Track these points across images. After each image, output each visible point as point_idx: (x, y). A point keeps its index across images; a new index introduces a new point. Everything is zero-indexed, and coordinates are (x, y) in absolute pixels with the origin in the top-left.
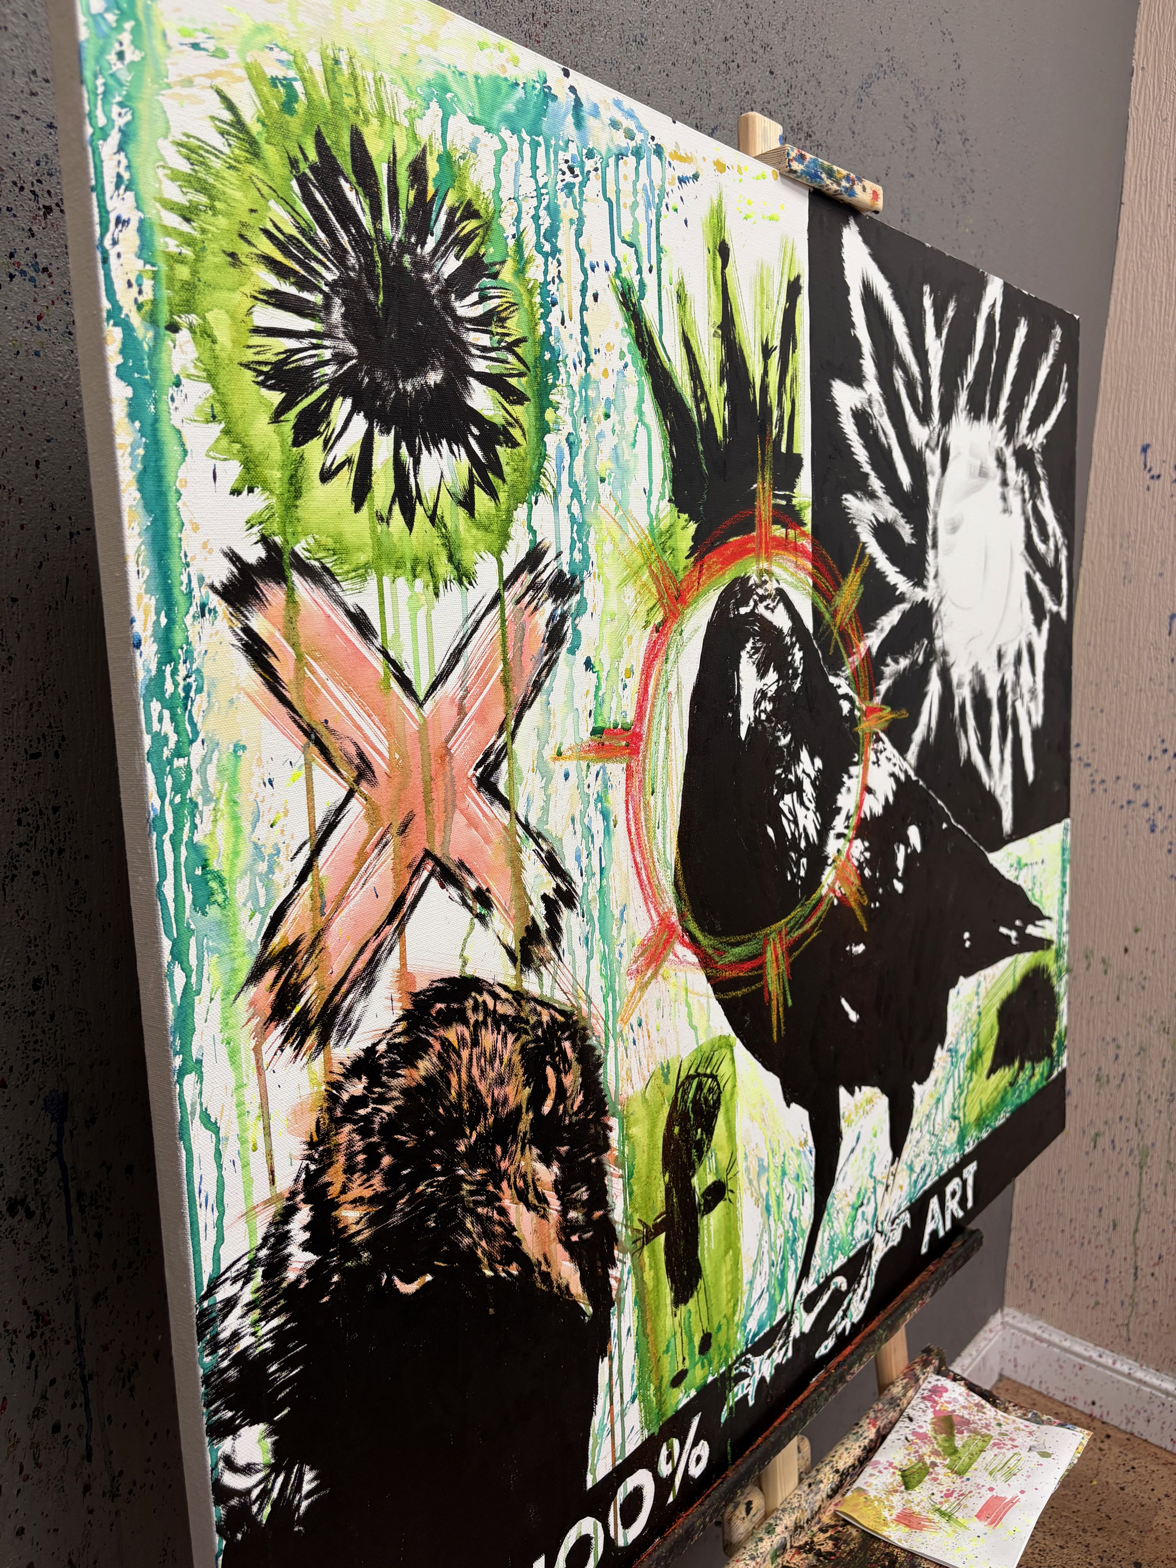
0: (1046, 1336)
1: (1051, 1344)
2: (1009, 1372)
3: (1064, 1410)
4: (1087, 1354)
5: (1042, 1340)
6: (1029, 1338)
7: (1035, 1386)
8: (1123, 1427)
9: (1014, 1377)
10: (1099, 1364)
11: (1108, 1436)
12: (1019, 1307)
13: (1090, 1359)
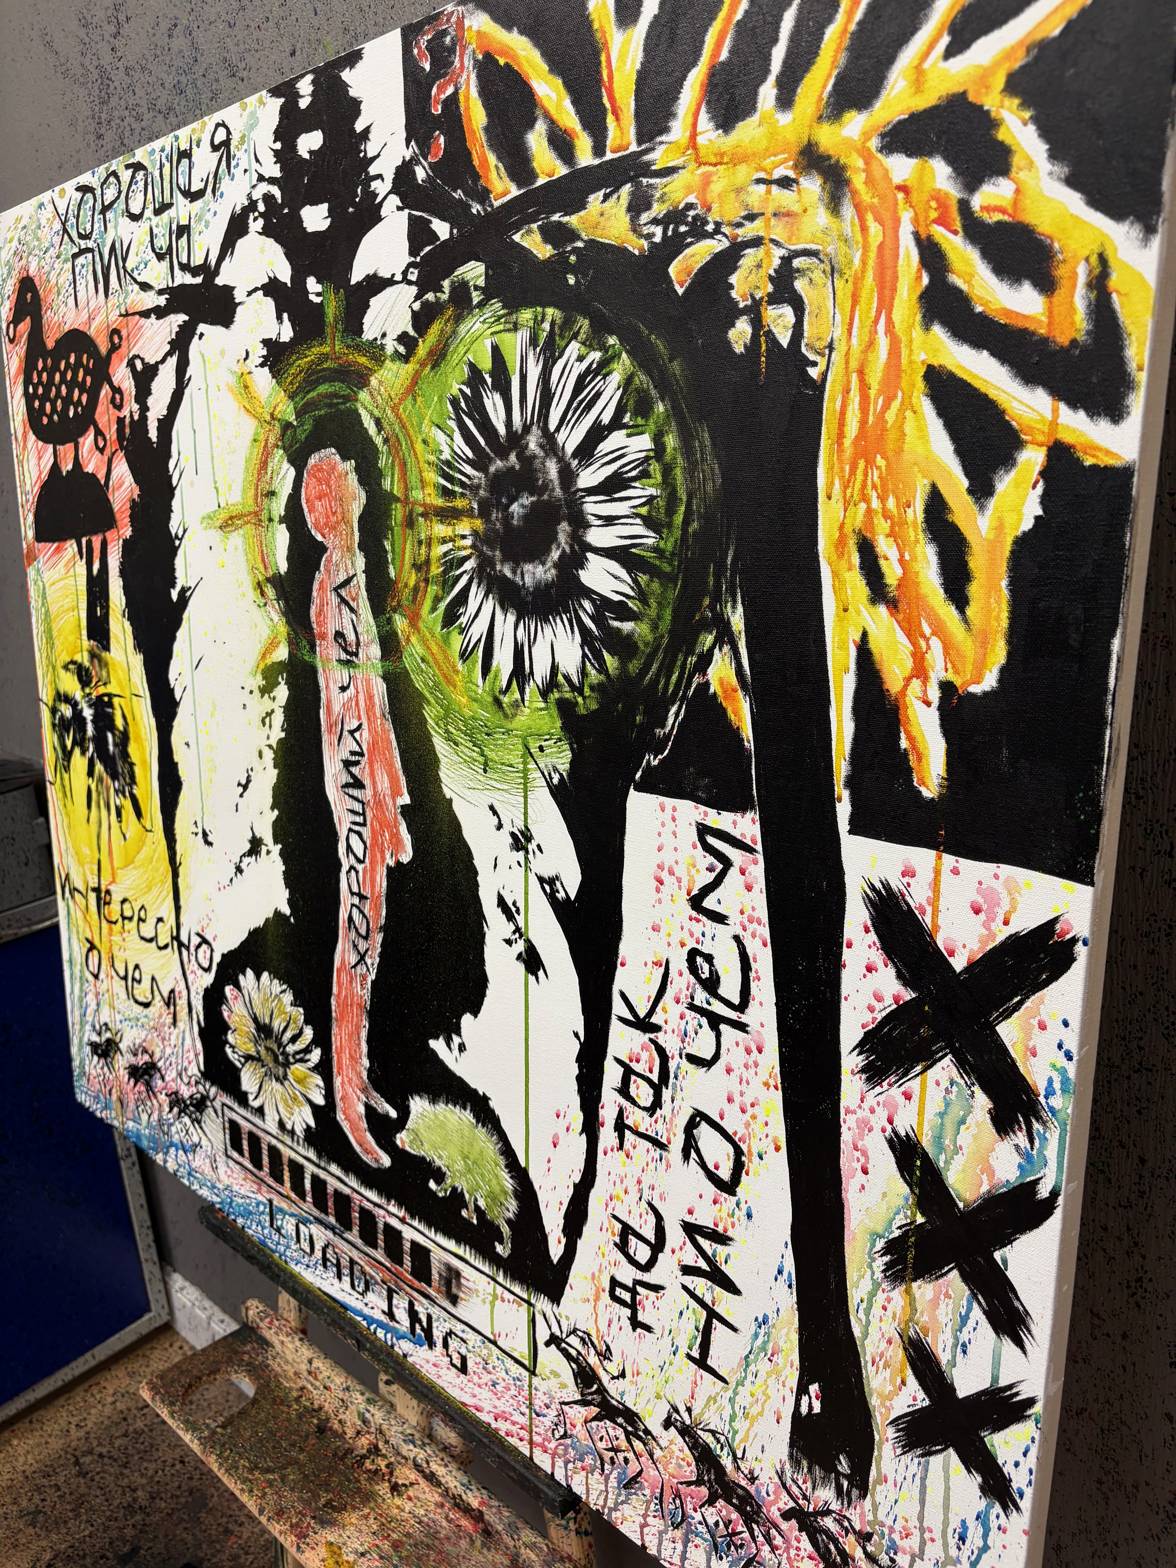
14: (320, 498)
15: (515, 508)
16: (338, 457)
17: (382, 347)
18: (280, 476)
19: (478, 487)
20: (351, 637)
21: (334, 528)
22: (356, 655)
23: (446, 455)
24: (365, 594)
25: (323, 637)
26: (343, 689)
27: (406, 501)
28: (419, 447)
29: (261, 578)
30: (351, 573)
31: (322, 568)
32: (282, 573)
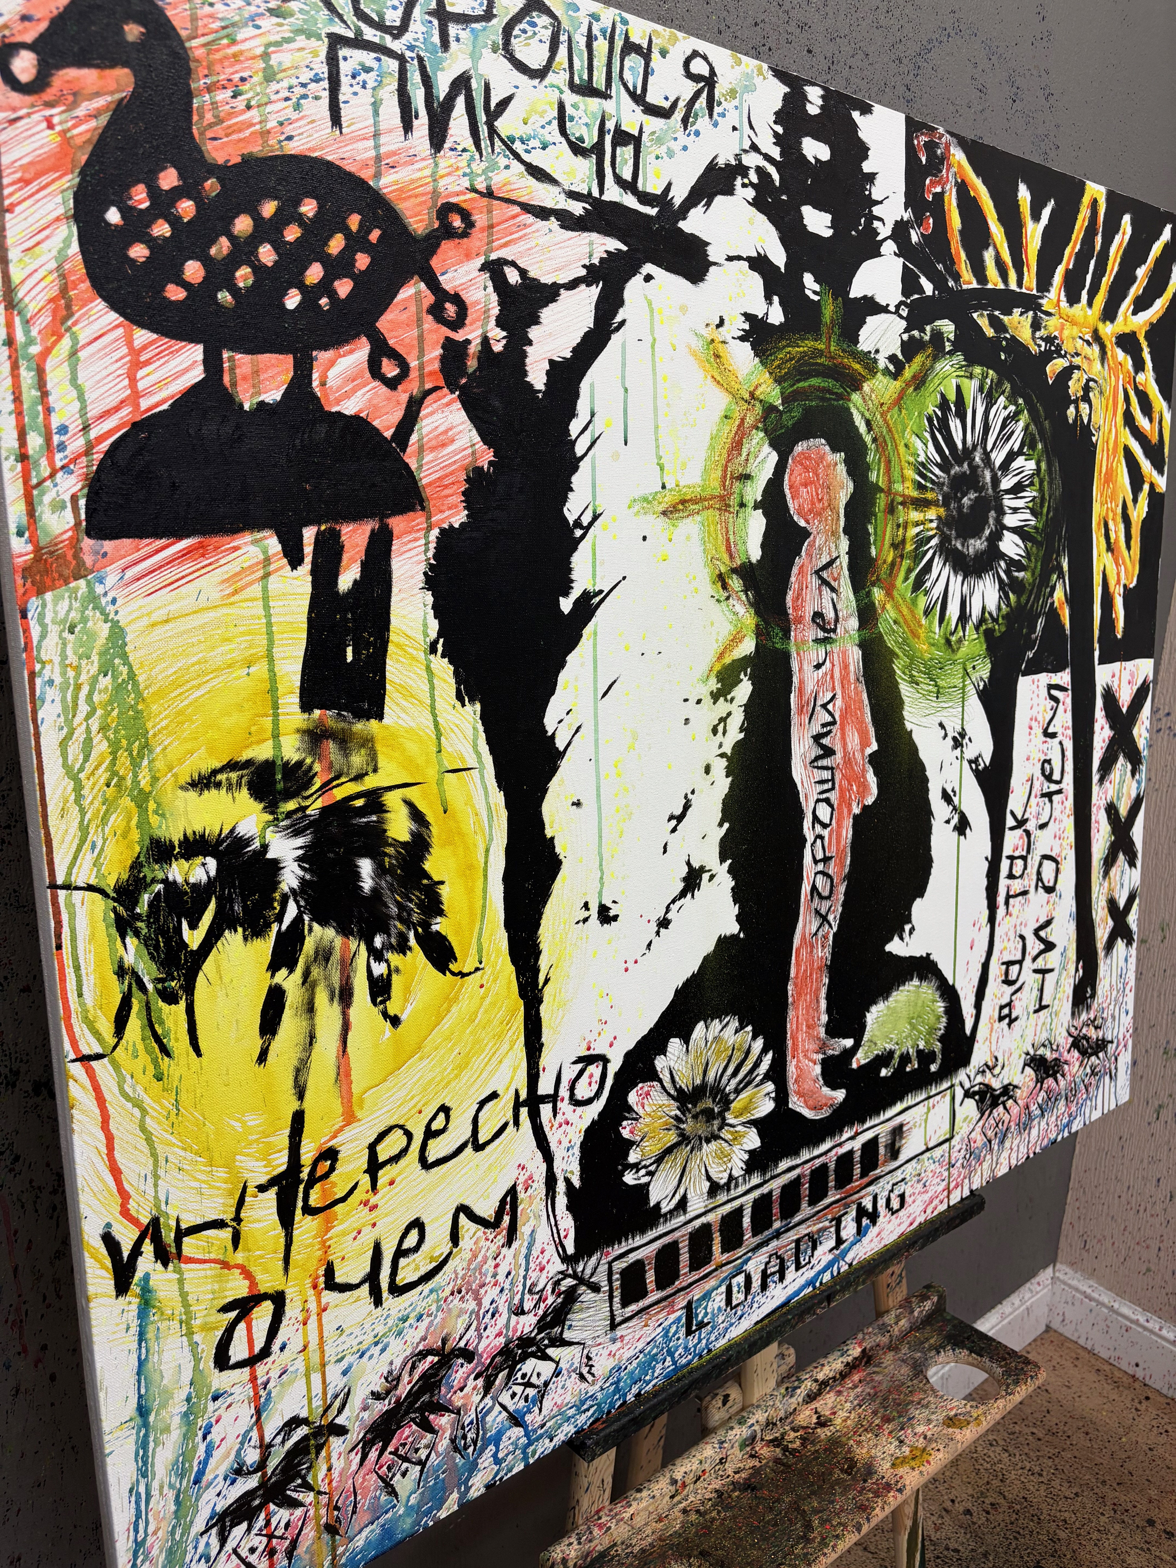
0: (1095, 1295)
1: (1099, 1303)
2: (1055, 1325)
3: (1107, 1367)
4: (1134, 1317)
5: (1091, 1299)
6: (1078, 1295)
7: (1082, 1342)
8: (1165, 1391)
9: (1061, 1330)
10: (1145, 1329)
11: (1147, 1398)
12: (1072, 1264)
13: (1137, 1322)
14: (806, 486)
15: (965, 500)
16: (827, 448)
17: (875, 361)
18: (759, 460)
19: (943, 484)
20: (830, 615)
21: (820, 514)
22: (834, 631)
23: (922, 458)
24: (847, 573)
25: (799, 620)
26: (818, 666)
27: (889, 492)
28: (902, 449)
29: (723, 569)
30: (834, 555)
31: (803, 553)
32: (754, 561)
